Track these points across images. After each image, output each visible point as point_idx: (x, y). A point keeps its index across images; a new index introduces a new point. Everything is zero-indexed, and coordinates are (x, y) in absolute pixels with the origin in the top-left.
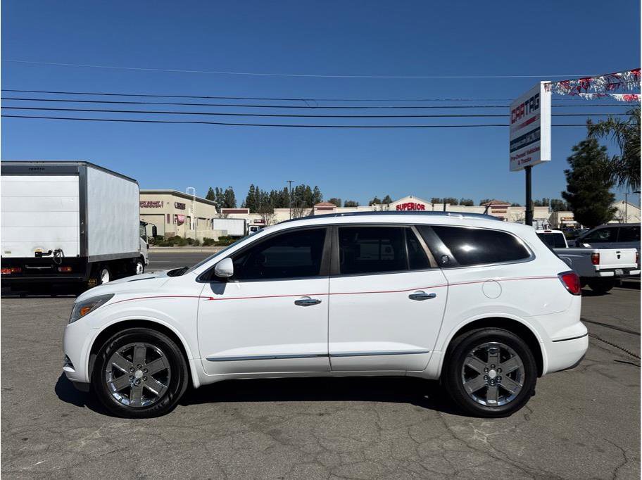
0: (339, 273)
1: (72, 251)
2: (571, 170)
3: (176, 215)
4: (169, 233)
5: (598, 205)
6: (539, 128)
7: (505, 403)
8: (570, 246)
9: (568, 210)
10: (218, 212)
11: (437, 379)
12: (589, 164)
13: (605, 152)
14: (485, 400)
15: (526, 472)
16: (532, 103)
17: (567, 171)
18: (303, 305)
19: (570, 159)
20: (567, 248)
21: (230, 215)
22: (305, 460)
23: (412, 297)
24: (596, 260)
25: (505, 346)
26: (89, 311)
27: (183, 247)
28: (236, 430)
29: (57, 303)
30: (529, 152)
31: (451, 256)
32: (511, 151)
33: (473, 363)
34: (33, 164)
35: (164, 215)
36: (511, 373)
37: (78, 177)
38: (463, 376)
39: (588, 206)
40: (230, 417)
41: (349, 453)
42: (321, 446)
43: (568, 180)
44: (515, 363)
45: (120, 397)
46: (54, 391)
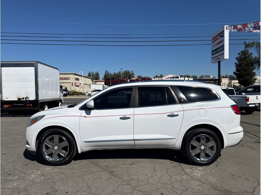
0: (138, 106)
1: (32, 98)
2: (238, 63)
3: (75, 83)
4: (73, 90)
5: (249, 77)
6: (224, 45)
7: (208, 160)
8: (237, 94)
9: (236, 79)
10: (93, 81)
11: (179, 150)
12: (245, 60)
13: (252, 55)
14: (200, 159)
15: (216, 189)
16: (221, 35)
17: (236, 63)
18: (123, 119)
19: (237, 58)
20: (235, 95)
21: (97, 83)
22: (124, 183)
23: (168, 116)
24: (247, 100)
25: (208, 136)
26: (35, 122)
27: (79, 96)
28: (96, 171)
29: (26, 119)
30: (220, 55)
31: (185, 99)
32: (212, 55)
33: (194, 143)
34: (16, 63)
35: (70, 83)
36: (211, 147)
37: (34, 67)
38: (190, 149)
39: (244, 78)
40: (93, 166)
41: (142, 181)
42: (130, 178)
43: (236, 67)
44: (212, 143)
45: (48, 157)
46: (23, 155)
